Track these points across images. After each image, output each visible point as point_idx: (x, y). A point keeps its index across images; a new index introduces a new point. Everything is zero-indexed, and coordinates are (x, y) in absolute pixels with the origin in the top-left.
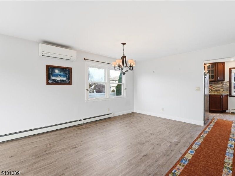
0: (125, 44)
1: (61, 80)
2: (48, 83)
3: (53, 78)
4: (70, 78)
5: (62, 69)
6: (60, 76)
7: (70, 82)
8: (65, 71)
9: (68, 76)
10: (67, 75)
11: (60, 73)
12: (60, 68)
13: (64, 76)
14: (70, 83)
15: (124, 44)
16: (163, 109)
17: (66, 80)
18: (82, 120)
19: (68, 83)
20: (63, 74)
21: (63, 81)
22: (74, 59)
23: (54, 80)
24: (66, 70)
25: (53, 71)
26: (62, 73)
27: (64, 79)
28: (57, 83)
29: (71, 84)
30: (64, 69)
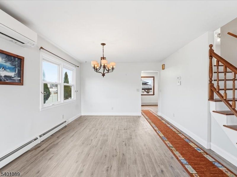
0: (105, 44)
1: (5, 76)
4: (20, 74)
6: (5, 68)
7: (20, 80)
8: (13, 61)
9: (18, 70)
10: (16, 67)
11: (4, 64)
12: (5, 54)
13: (11, 70)
14: (21, 83)
16: (113, 108)
17: (15, 77)
18: (39, 137)
19: (17, 81)
20: (10, 66)
21: (10, 77)
22: (34, 45)
24: (15, 60)
26: (8, 64)
29: (22, 85)
30: (12, 58)
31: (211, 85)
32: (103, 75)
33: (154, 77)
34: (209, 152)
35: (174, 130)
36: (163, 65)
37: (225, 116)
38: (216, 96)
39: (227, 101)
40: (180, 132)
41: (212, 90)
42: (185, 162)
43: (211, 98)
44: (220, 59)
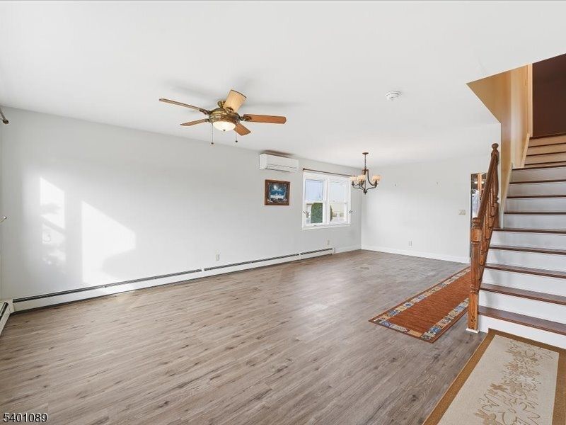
0: (367, 153)
1: (279, 199)
2: (267, 204)
3: (272, 196)
5: (281, 184)
6: (278, 193)
7: (287, 201)
9: (286, 193)
10: (285, 191)
11: (278, 190)
12: (278, 183)
13: (282, 194)
14: (287, 204)
15: (365, 154)
16: (410, 244)
17: (284, 199)
21: (281, 200)
22: (296, 171)
23: (272, 199)
24: (284, 186)
25: (272, 188)
26: (280, 190)
27: (282, 197)
28: (275, 203)
29: (289, 205)
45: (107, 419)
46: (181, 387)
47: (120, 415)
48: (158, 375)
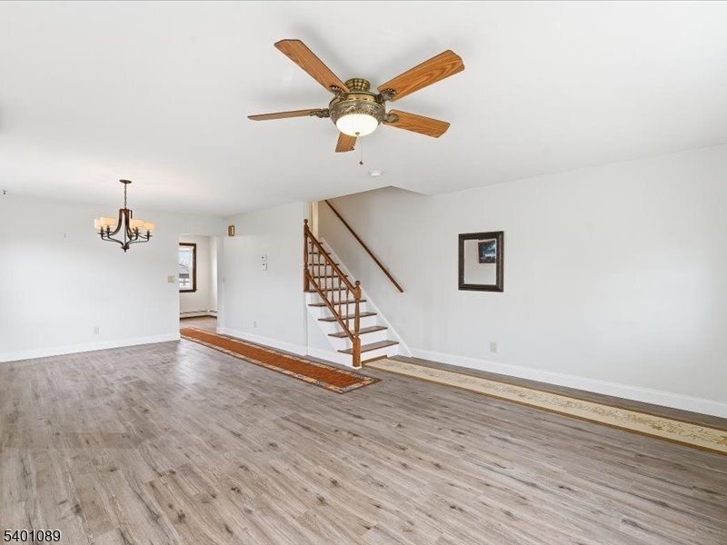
0: (130, 182)
15: (126, 182)
31: (307, 272)
32: (126, 247)
33: (194, 245)
34: (307, 357)
35: (258, 347)
36: (230, 228)
37: (319, 308)
38: (312, 287)
39: (321, 292)
40: (269, 348)
41: (308, 278)
42: (280, 370)
43: (307, 289)
44: (315, 242)
45: (624, 521)
46: (534, 485)
47: (609, 513)
48: (535, 511)
